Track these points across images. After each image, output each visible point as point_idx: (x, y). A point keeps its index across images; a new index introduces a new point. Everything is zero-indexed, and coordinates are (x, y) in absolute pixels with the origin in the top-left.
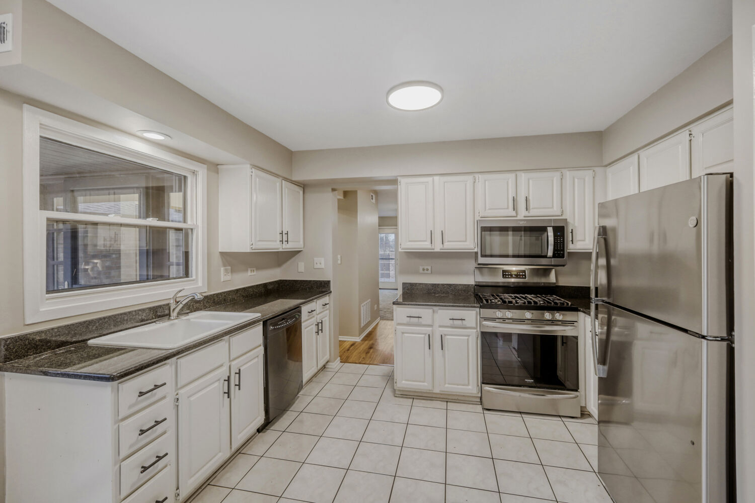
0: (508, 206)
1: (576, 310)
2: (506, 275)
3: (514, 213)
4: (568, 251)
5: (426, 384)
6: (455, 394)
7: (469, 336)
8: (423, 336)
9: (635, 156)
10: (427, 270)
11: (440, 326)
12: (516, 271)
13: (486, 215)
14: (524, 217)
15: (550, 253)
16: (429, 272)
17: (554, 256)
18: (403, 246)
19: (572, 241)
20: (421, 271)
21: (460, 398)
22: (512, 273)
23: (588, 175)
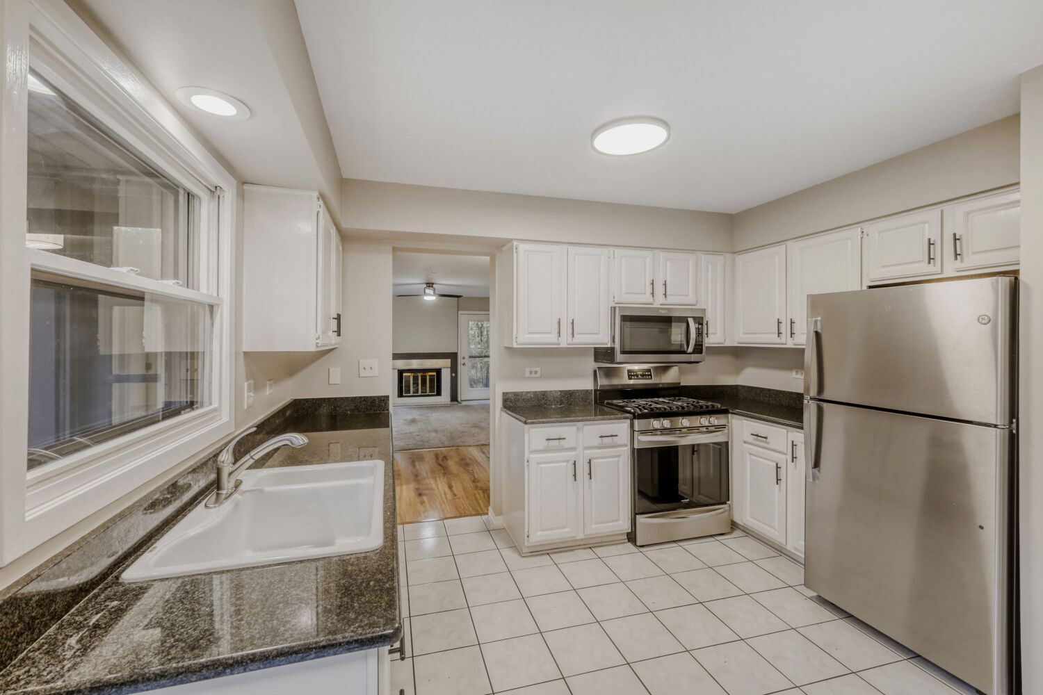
0: (645, 290)
1: (725, 412)
2: (632, 375)
3: (650, 300)
4: (706, 345)
5: (567, 529)
6: (601, 535)
7: (619, 456)
8: (565, 464)
9: (782, 248)
10: (536, 372)
11: (586, 448)
12: (640, 370)
13: (621, 301)
14: (661, 305)
15: (690, 350)
16: (538, 375)
17: (694, 352)
18: (520, 340)
19: (707, 334)
20: (527, 374)
21: (604, 540)
22: (638, 373)
23: (719, 260)
